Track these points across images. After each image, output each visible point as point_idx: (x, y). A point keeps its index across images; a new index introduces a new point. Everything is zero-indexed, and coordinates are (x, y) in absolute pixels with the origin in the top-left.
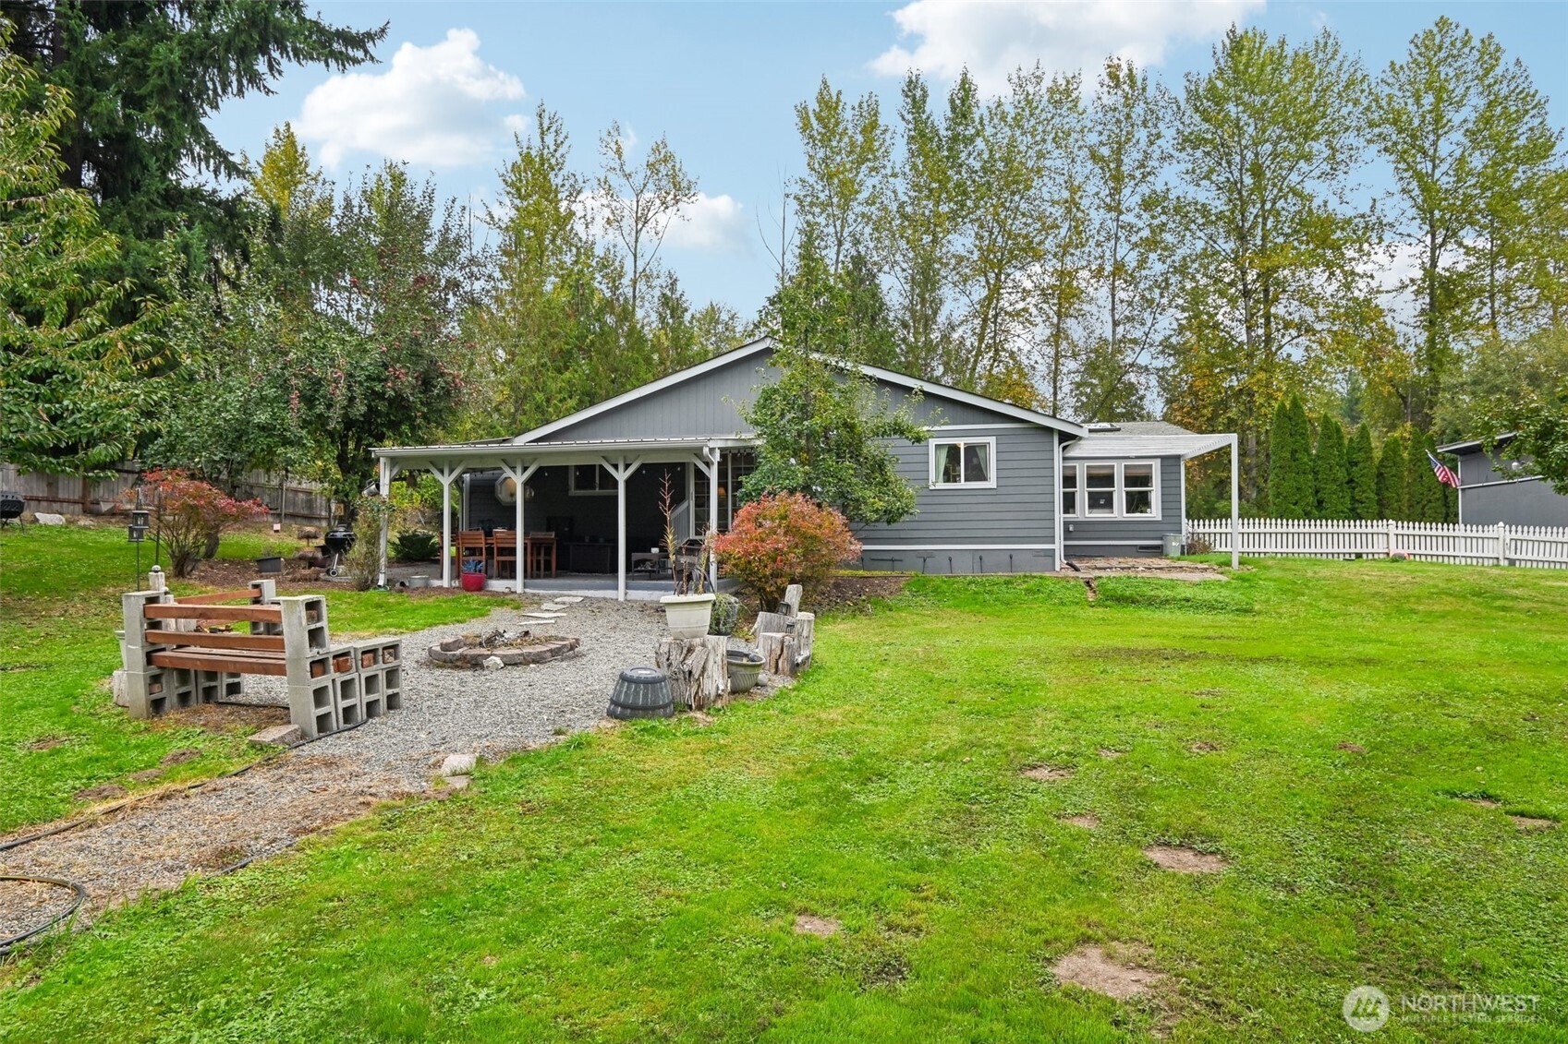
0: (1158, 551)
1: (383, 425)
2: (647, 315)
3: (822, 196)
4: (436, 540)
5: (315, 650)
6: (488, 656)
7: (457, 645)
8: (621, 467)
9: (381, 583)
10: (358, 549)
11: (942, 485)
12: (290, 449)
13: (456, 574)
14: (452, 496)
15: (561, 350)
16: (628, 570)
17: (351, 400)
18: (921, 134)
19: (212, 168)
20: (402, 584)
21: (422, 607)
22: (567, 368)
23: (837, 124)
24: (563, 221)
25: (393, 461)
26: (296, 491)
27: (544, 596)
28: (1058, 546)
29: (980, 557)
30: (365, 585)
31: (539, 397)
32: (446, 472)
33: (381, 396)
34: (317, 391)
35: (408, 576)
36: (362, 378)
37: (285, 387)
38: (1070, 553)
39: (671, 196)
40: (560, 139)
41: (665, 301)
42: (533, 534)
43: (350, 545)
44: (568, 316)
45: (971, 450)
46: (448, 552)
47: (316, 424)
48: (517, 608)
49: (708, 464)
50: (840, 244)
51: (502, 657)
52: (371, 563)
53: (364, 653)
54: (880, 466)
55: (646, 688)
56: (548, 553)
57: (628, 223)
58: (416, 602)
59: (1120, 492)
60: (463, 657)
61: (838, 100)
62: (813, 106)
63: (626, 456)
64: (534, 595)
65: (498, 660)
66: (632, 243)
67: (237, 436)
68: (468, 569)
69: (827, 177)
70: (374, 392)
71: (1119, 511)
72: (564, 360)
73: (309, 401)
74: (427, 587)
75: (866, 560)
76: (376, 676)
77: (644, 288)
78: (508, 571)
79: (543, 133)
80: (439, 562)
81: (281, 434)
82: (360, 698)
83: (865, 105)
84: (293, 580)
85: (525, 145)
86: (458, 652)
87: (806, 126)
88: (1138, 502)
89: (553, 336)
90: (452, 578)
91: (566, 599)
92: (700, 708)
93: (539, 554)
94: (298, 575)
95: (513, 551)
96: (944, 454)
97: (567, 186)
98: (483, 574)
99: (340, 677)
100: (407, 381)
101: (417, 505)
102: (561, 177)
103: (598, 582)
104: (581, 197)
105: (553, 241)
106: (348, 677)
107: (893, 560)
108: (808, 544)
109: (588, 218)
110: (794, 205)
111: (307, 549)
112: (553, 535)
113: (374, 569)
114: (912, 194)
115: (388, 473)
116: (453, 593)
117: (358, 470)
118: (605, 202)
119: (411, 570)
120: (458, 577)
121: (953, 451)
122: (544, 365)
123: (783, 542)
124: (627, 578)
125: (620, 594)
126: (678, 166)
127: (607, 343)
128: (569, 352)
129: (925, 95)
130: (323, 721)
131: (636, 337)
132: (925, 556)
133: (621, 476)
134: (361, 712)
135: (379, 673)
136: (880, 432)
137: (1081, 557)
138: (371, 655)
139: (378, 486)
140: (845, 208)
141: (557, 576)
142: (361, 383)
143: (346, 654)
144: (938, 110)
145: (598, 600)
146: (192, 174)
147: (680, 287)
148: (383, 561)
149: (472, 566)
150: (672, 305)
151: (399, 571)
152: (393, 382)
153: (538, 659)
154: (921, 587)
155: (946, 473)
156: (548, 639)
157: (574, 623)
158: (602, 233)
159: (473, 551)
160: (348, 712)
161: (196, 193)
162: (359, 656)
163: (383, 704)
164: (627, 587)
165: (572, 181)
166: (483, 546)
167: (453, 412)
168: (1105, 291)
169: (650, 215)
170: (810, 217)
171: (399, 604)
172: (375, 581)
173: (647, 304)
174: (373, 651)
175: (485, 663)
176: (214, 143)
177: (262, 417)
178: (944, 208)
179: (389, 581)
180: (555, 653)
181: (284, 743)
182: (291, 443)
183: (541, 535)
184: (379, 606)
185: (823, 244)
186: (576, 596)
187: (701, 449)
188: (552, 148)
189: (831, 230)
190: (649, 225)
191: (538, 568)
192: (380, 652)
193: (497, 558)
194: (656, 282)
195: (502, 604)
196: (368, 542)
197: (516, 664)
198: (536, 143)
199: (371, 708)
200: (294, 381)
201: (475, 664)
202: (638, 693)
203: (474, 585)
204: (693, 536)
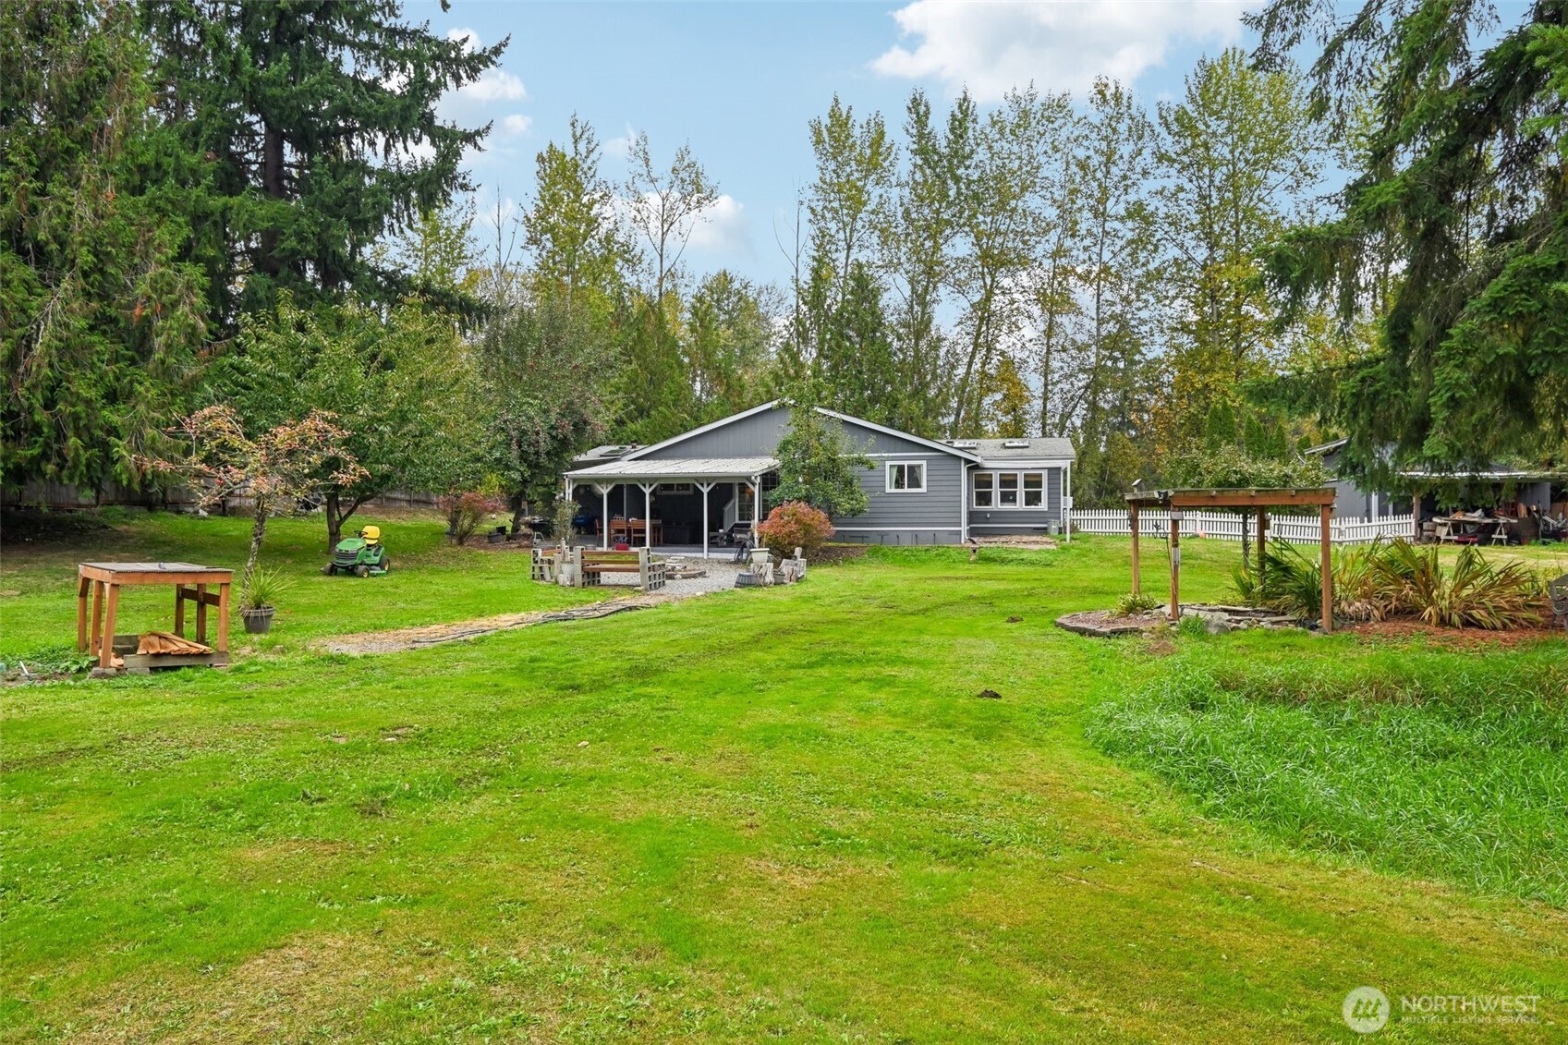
0: (1044, 531)
8: (705, 485)
11: (894, 490)
13: (611, 544)
16: (709, 542)
18: (924, 148)
23: (847, 138)
27: (663, 556)
28: (964, 528)
29: (916, 535)
32: (605, 488)
38: (973, 532)
39: (694, 199)
40: (593, 145)
42: (655, 522)
45: (911, 468)
49: (754, 484)
50: (849, 248)
54: (849, 483)
55: (748, 578)
57: (655, 225)
59: (1021, 491)
61: (848, 117)
62: (826, 121)
63: (708, 478)
66: (658, 243)
68: (618, 541)
71: (1020, 505)
75: (840, 536)
78: (641, 542)
79: (576, 142)
83: (872, 124)
87: (819, 142)
88: (1033, 498)
90: (608, 546)
91: (676, 557)
92: (765, 586)
93: (659, 532)
95: (643, 531)
96: (895, 471)
98: (626, 544)
102: (593, 182)
103: (693, 548)
107: (863, 537)
108: (807, 528)
110: (807, 214)
112: (661, 521)
115: (571, 487)
120: (612, 546)
121: (901, 469)
123: (794, 527)
124: (708, 546)
125: (705, 555)
126: (700, 172)
129: (927, 113)
132: (882, 534)
133: (705, 490)
136: (850, 462)
137: (979, 535)
139: (565, 494)
141: (663, 545)
143: (655, 566)
144: (939, 125)
145: (693, 558)
149: (620, 539)
154: (874, 552)
155: (897, 482)
156: (694, 570)
159: (620, 531)
164: (708, 551)
166: (627, 528)
169: (675, 218)
170: (822, 224)
178: (945, 216)
180: (699, 574)
185: (834, 247)
186: (682, 555)
187: (749, 475)
188: (584, 154)
189: (841, 236)
190: (674, 227)
191: (659, 541)
193: (634, 535)
198: (570, 150)
202: (745, 580)
203: (621, 550)
204: (737, 521)
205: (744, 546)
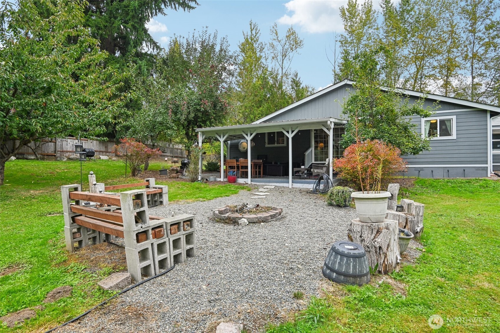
1: (200, 122)
2: (287, 88)
3: (349, 40)
4: (219, 164)
5: (140, 225)
6: (241, 218)
7: (226, 211)
8: (290, 132)
9: (199, 179)
10: (192, 166)
11: (428, 138)
12: (169, 130)
13: (226, 176)
14: (224, 150)
15: (259, 100)
16: (293, 175)
17: (189, 113)
18: (389, 12)
19: (152, 48)
20: (207, 180)
21: (213, 189)
22: (260, 106)
23: (356, 12)
24: (258, 59)
25: (203, 133)
26: (177, 149)
27: (259, 185)
28: (490, 165)
29: (448, 170)
30: (194, 180)
31: (252, 116)
32: (222, 137)
33: (199, 110)
34: (178, 109)
35: (208, 177)
36: (193, 104)
37: (167, 108)
38: (495, 169)
39: (294, 46)
40: (257, 31)
41: (294, 81)
42: (253, 161)
43: (188, 165)
44: (261, 89)
45: (442, 122)
46: (223, 168)
47: (177, 122)
48: (249, 190)
51: (248, 219)
52: (196, 173)
53: (171, 225)
54: (406, 129)
55: (354, 261)
56: (260, 168)
57: (280, 57)
58: (211, 187)
60: (229, 218)
61: (356, 3)
62: (346, 7)
63: (292, 127)
64: (255, 185)
65: (246, 221)
66: (281, 63)
67: (152, 127)
68: (230, 174)
69: (351, 33)
70: (197, 110)
72: (259, 104)
73: (176, 113)
74: (215, 181)
76: (180, 238)
77: (285, 79)
78: (245, 175)
79: (252, 30)
80: (220, 172)
81: (166, 125)
82: (170, 253)
83: (366, 4)
84: (170, 178)
85: (246, 35)
86: (227, 215)
87: (343, 15)
89: (256, 96)
90: (224, 178)
91: (268, 187)
92: (386, 273)
93: (256, 169)
94: (171, 176)
95: (246, 167)
96: (429, 125)
97: (260, 47)
98: (235, 176)
99: (156, 242)
100: (208, 105)
101: (214, 153)
102: (257, 44)
103: (280, 180)
104: (264, 50)
105: (255, 67)
106: (162, 241)
109: (267, 57)
110: (339, 44)
111: (174, 167)
112: (261, 161)
113: (197, 174)
114: (385, 34)
115: (201, 138)
116: (225, 184)
117: (192, 138)
118: (272, 51)
119: (210, 174)
120: (226, 177)
121: (433, 123)
122: (253, 106)
124: (293, 178)
125: (290, 185)
126: (296, 36)
127: (274, 97)
128: (261, 101)
130: (145, 271)
131: (283, 94)
132: (419, 170)
133: (290, 136)
134: (170, 262)
135: (181, 237)
136: (406, 114)
138: (176, 226)
139: (198, 143)
140: (359, 42)
141: (263, 177)
142: (192, 106)
143: (161, 226)
145: (281, 187)
146: (146, 48)
147: (299, 76)
148: (200, 171)
149: (231, 173)
150: (296, 83)
151: (206, 175)
152: (204, 105)
153: (265, 220)
155: (430, 133)
156: (268, 209)
157: (274, 198)
158: (271, 62)
159: (231, 167)
160: (162, 263)
161: (146, 54)
162: (169, 228)
163: (184, 255)
164: (293, 182)
165: (261, 45)
166: (235, 165)
167: (224, 117)
168: (469, 65)
169: (287, 54)
170: (345, 48)
171: (205, 188)
172: (197, 179)
173: (286, 84)
174: (178, 224)
175: (240, 222)
176: (152, 40)
177: (159, 119)
178: (399, 39)
179: (202, 179)
180: (273, 216)
181: (118, 288)
182: (169, 129)
183: (256, 161)
184: (198, 188)
186: (272, 186)
187: (327, 122)
188: (255, 35)
190: (287, 57)
191: (256, 174)
192: (182, 224)
193: (240, 170)
194: (289, 77)
195: (243, 188)
196: (194, 164)
197: (254, 223)
198: (250, 33)
199: (177, 258)
200: (170, 106)
201: (234, 222)
202: (349, 265)
203: (232, 180)
204: (313, 162)
205: (322, 178)
